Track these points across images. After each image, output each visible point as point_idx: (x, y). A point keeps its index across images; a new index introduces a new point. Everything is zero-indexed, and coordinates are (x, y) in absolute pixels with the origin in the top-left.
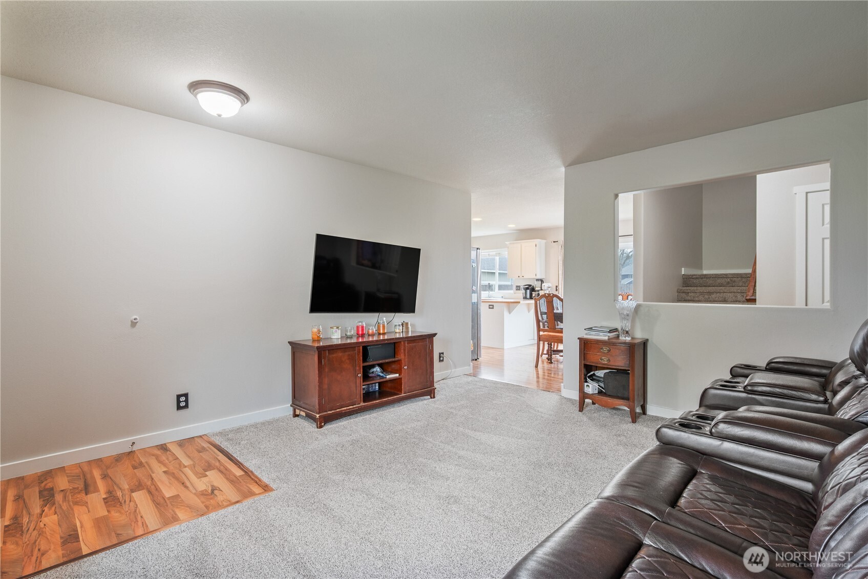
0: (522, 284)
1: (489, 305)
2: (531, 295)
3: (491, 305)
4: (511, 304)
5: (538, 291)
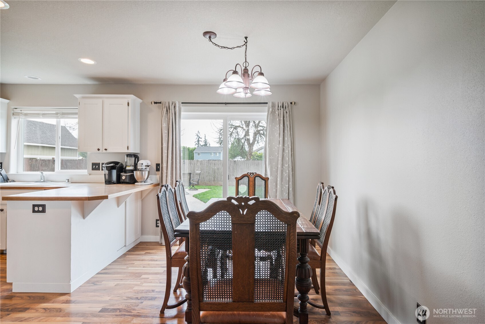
0: (104, 159)
1: (34, 206)
2: (119, 177)
3: (38, 206)
4: (85, 202)
5: (132, 171)
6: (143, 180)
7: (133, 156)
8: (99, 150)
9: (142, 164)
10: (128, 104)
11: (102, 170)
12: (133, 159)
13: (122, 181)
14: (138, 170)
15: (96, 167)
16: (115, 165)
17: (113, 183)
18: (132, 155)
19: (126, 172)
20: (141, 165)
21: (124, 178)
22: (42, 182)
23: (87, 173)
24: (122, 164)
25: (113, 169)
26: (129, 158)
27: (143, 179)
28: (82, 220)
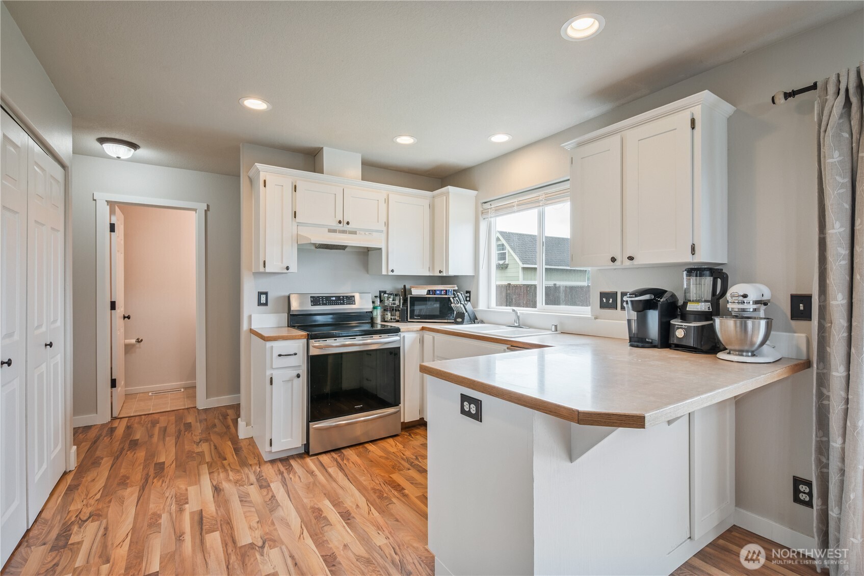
3: (470, 400)
5: (707, 316)
6: (746, 348)
7: (708, 273)
8: (613, 260)
9: (745, 296)
10: (693, 122)
11: (621, 308)
12: (708, 281)
13: (675, 342)
14: (728, 314)
15: (608, 301)
16: (654, 299)
17: (649, 345)
18: (705, 269)
19: (684, 317)
20: (741, 298)
21: (680, 333)
22: (516, 327)
23: (590, 313)
24: (673, 296)
25: (650, 309)
26: (695, 278)
27: (748, 342)
28: (567, 464)
